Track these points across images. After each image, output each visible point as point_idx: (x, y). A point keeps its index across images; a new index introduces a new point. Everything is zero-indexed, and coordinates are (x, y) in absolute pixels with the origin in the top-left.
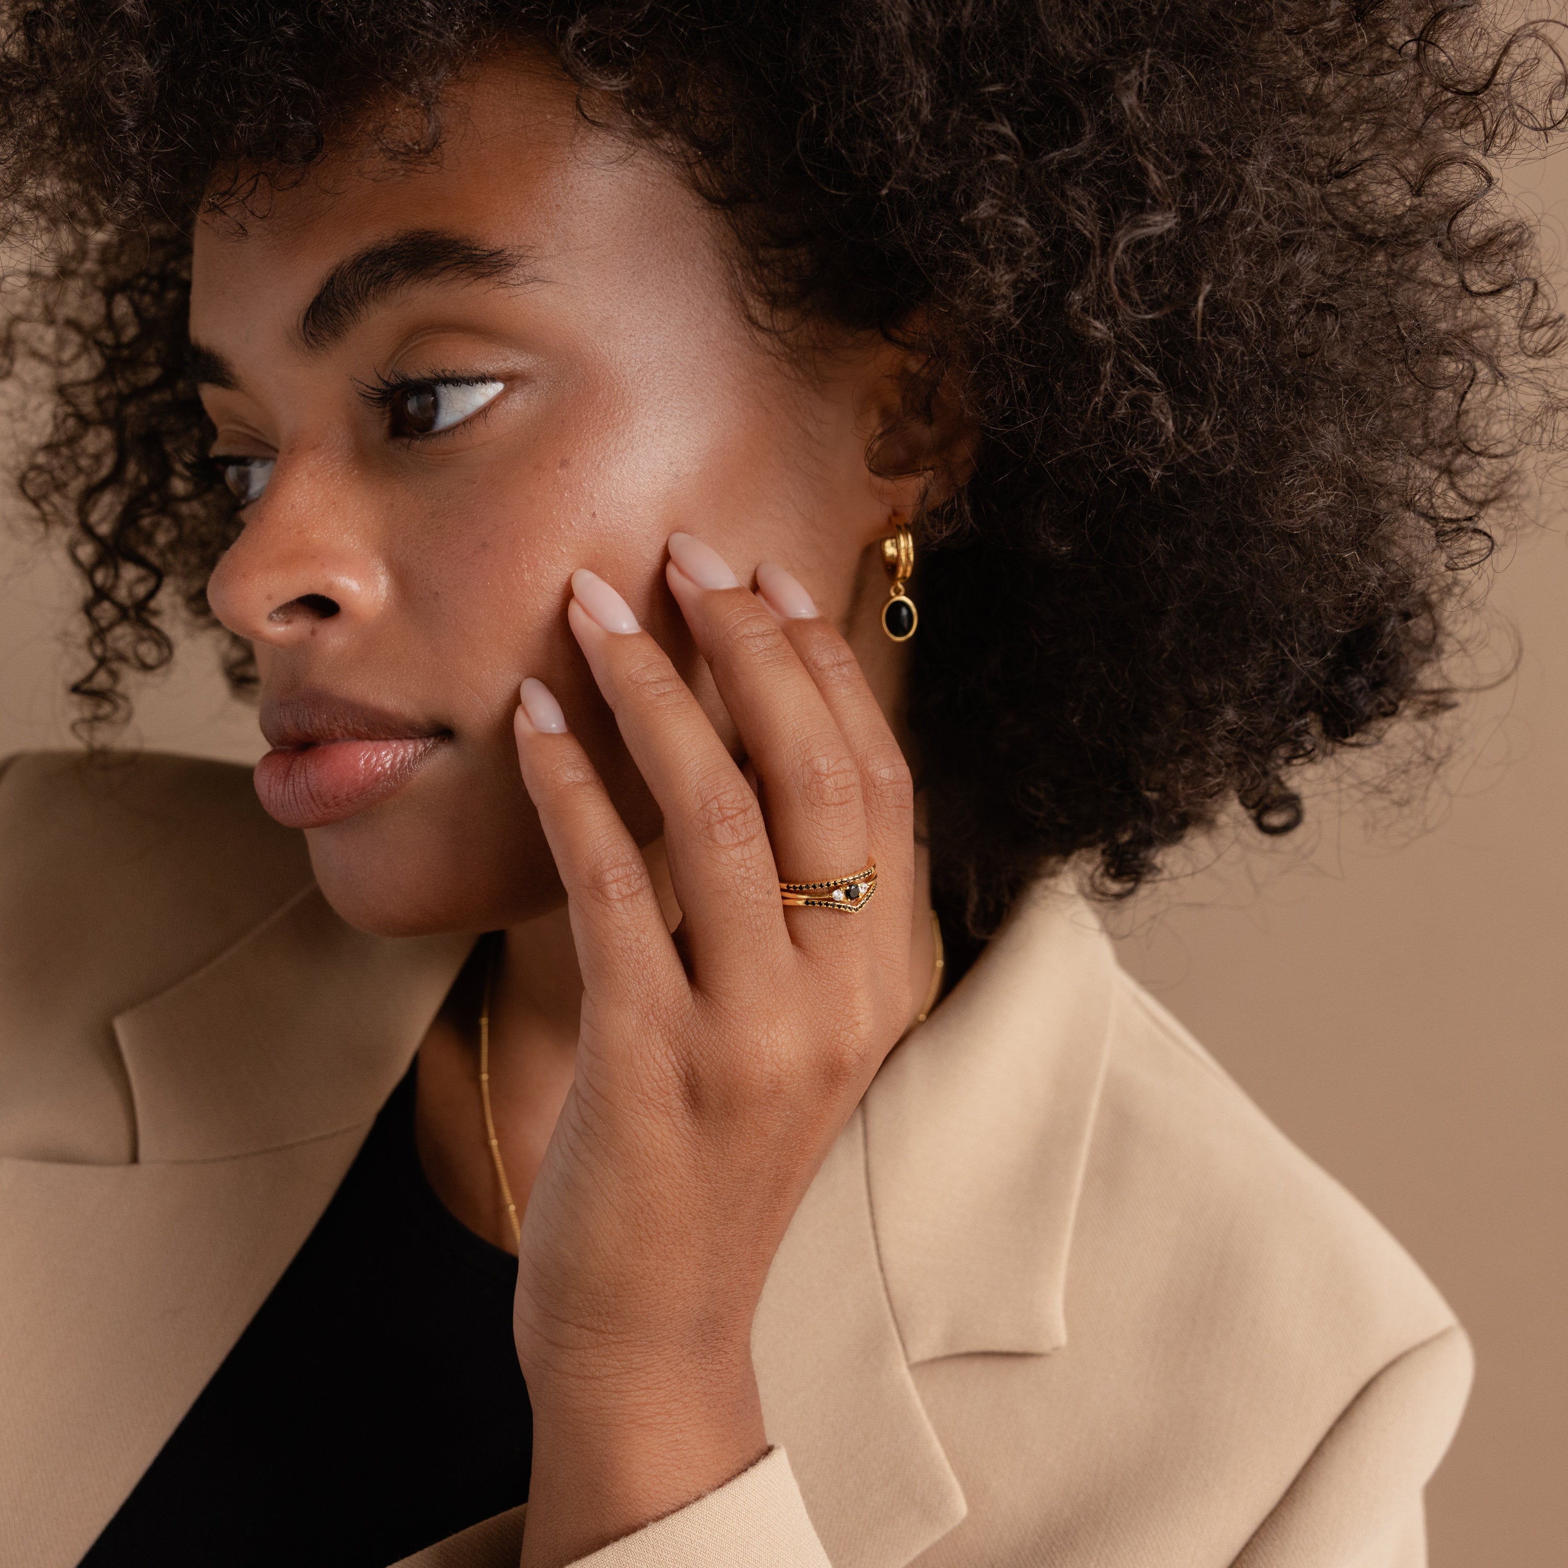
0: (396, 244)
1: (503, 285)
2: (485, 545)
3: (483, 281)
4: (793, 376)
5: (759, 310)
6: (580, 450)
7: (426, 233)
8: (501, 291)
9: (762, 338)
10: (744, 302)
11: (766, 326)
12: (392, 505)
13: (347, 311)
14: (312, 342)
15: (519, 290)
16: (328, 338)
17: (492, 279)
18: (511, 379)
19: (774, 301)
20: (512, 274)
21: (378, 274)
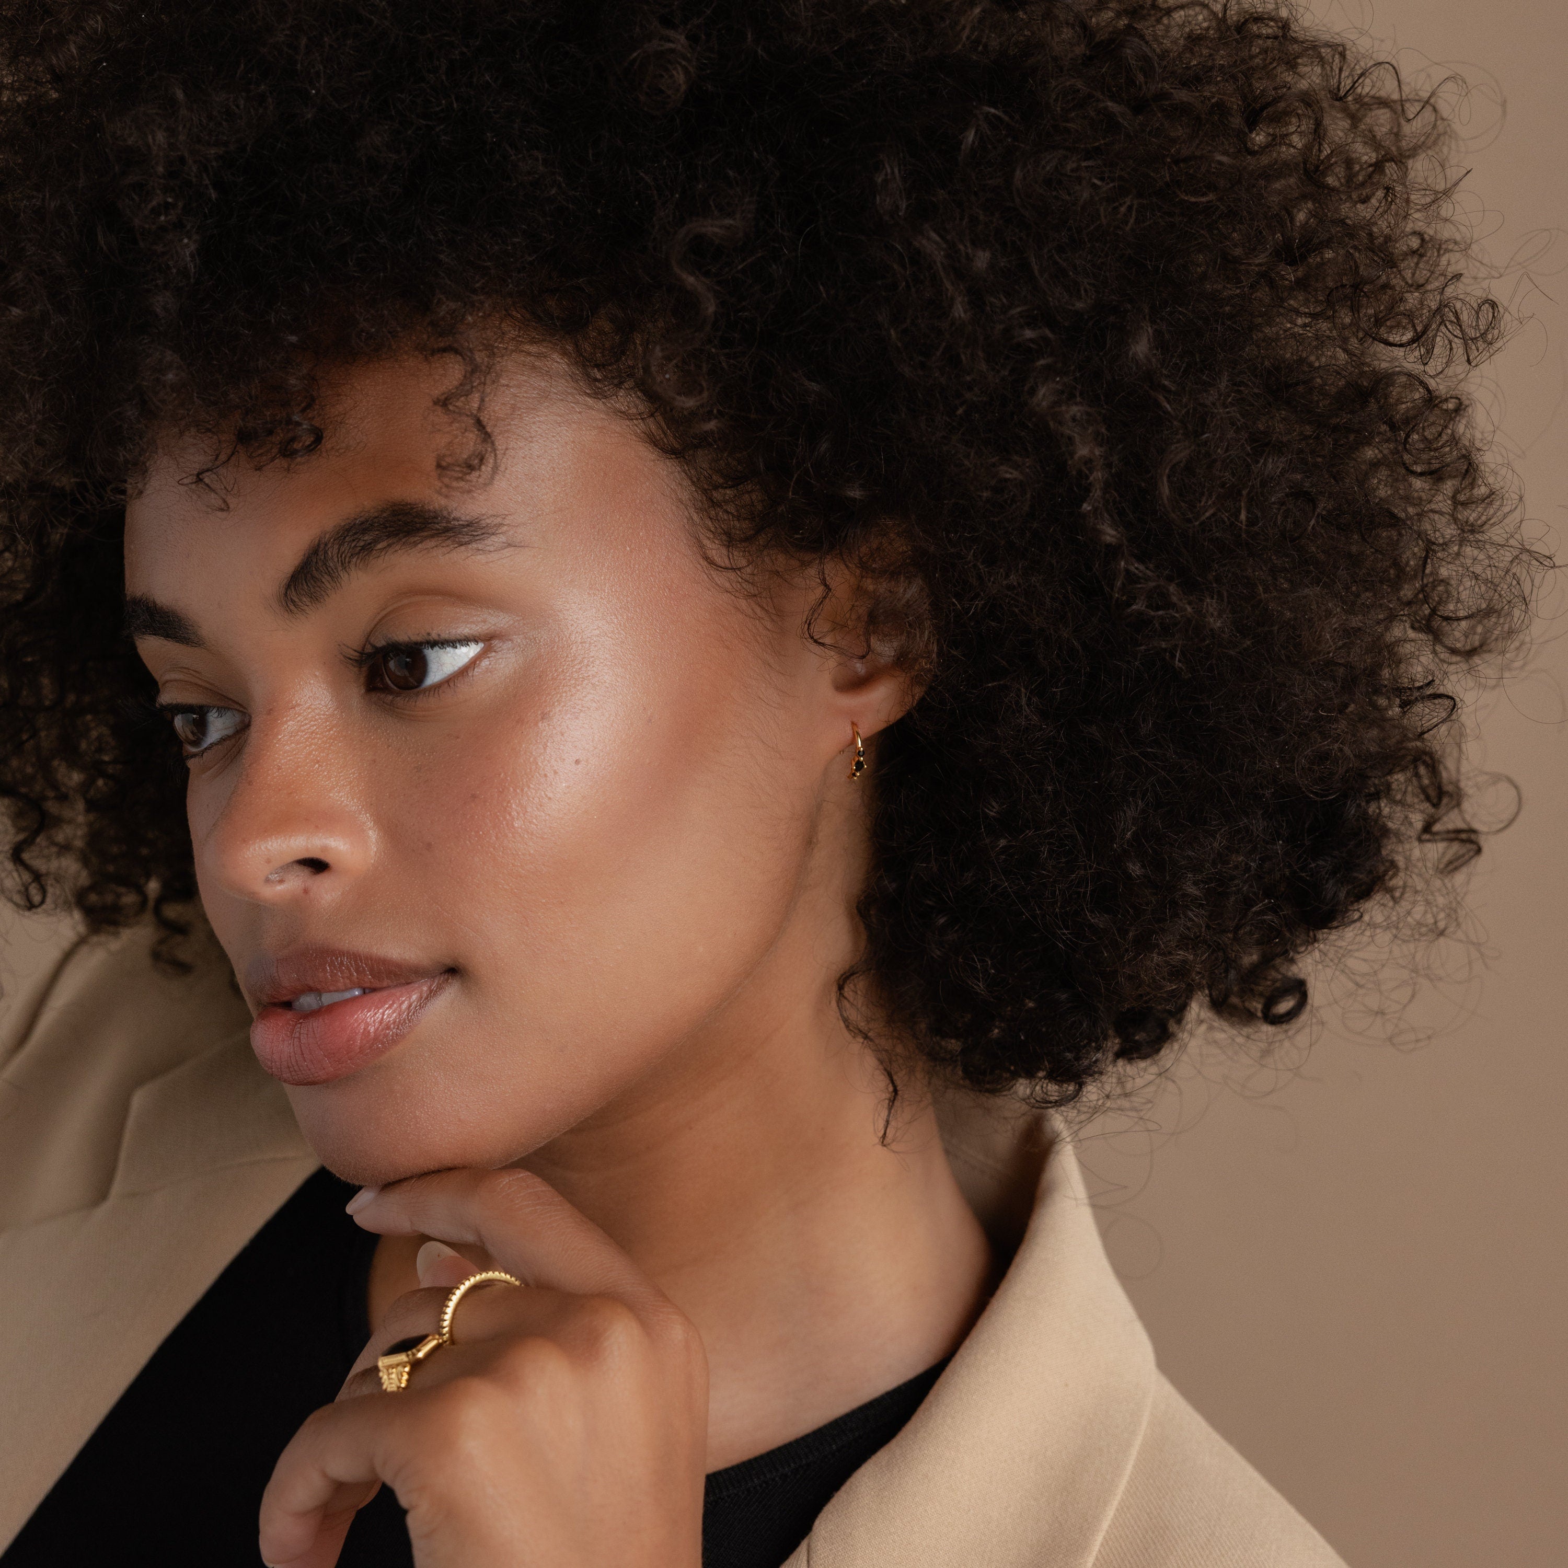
0: (376, 514)
1: (481, 552)
2: (474, 797)
3: (463, 548)
4: (750, 612)
5: (717, 551)
6: (559, 704)
7: (407, 504)
8: (479, 557)
9: (721, 579)
10: (701, 546)
11: (723, 565)
12: (374, 761)
13: (329, 578)
14: (292, 607)
15: (495, 556)
16: (308, 603)
17: (470, 546)
18: (488, 640)
19: (730, 540)
20: (488, 542)
21: (362, 544)
